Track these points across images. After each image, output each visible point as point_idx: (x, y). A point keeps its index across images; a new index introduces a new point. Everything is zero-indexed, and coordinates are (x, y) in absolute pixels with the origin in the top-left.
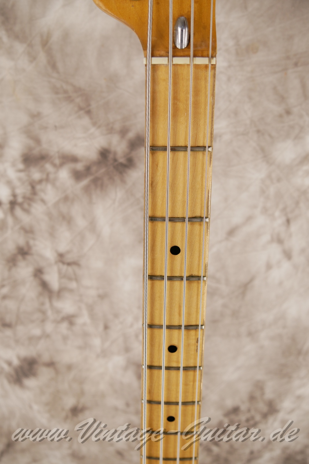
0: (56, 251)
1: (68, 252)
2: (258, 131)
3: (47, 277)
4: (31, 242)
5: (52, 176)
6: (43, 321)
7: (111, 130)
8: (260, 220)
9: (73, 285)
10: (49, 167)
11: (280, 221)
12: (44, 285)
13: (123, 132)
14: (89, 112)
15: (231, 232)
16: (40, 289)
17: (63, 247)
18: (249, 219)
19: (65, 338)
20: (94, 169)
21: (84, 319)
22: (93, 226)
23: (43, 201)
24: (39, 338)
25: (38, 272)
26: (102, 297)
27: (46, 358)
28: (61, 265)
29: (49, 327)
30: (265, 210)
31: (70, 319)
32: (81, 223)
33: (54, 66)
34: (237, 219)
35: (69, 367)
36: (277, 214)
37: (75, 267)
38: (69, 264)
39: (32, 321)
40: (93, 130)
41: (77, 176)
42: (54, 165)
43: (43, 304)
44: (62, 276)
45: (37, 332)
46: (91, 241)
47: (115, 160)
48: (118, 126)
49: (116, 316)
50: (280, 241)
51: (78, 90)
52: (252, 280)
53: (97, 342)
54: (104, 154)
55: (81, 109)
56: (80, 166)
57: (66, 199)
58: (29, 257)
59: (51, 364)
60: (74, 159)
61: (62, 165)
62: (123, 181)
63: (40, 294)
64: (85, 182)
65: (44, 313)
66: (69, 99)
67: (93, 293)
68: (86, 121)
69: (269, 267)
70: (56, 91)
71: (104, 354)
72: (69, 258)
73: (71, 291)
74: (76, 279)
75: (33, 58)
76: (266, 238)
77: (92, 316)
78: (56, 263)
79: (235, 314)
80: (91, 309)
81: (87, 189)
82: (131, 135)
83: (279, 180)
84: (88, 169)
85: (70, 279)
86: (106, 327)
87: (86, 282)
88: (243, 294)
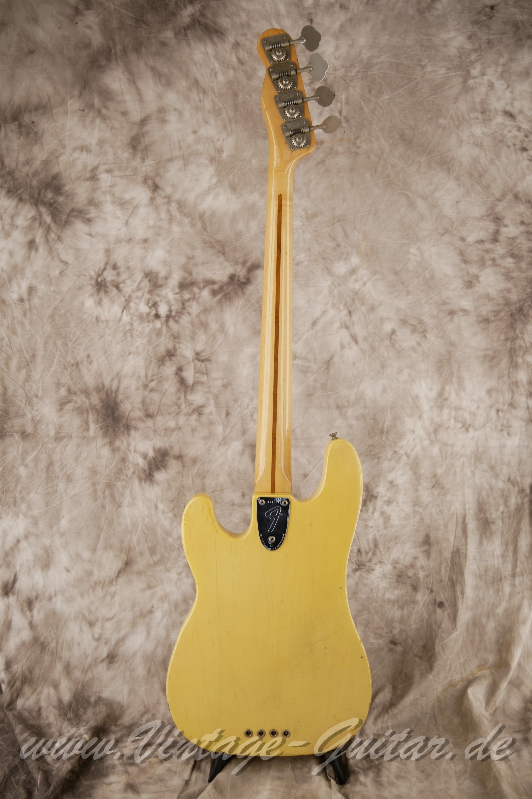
0: (195, 350)
1: (203, 351)
2: (323, 258)
3: (185, 374)
4: (177, 346)
5: (197, 296)
6: (178, 414)
7: (236, 263)
8: (331, 312)
9: (205, 378)
10: (196, 289)
11: (344, 312)
12: (182, 381)
13: (244, 263)
14: (224, 254)
15: (314, 323)
16: (178, 385)
17: (199, 348)
18: (324, 312)
19: (194, 430)
20: (225, 287)
21: (211, 408)
22: (222, 328)
23: (189, 313)
24: (173, 430)
25: (180, 370)
26: (225, 386)
27: (176, 451)
28: (197, 361)
29: (182, 420)
30: (333, 305)
31: (199, 411)
32: (214, 326)
33: (205, 229)
34: (317, 314)
35: (195, 461)
36: (341, 307)
37: (207, 363)
38: (203, 361)
39: (170, 414)
40: (226, 263)
41: (214, 293)
42: (200, 288)
43: (179, 399)
44: (198, 371)
45: (172, 424)
46: (220, 339)
47: (239, 281)
48: (241, 260)
49: (236, 401)
50: (347, 327)
51: (218, 241)
52: (331, 358)
53: (219, 430)
54: (232, 277)
55: (219, 252)
56: (216, 287)
57: (206, 311)
58: (173, 358)
59: (180, 457)
60: (213, 282)
61: (204, 287)
62: (244, 293)
63: (179, 390)
64: (219, 297)
65: (179, 406)
66: (212, 246)
67: (219, 383)
68: (222, 258)
69: (342, 347)
70: (205, 242)
71: (225, 442)
72: (204, 355)
73: (203, 383)
74: (207, 373)
75: (193, 225)
76: (336, 325)
77: (217, 405)
78: (193, 360)
79: (324, 387)
80: (216, 397)
81: (220, 302)
82: (249, 264)
83: (339, 285)
84: (221, 288)
85: (203, 373)
86: (228, 414)
87: (215, 374)
88: (328, 368)
